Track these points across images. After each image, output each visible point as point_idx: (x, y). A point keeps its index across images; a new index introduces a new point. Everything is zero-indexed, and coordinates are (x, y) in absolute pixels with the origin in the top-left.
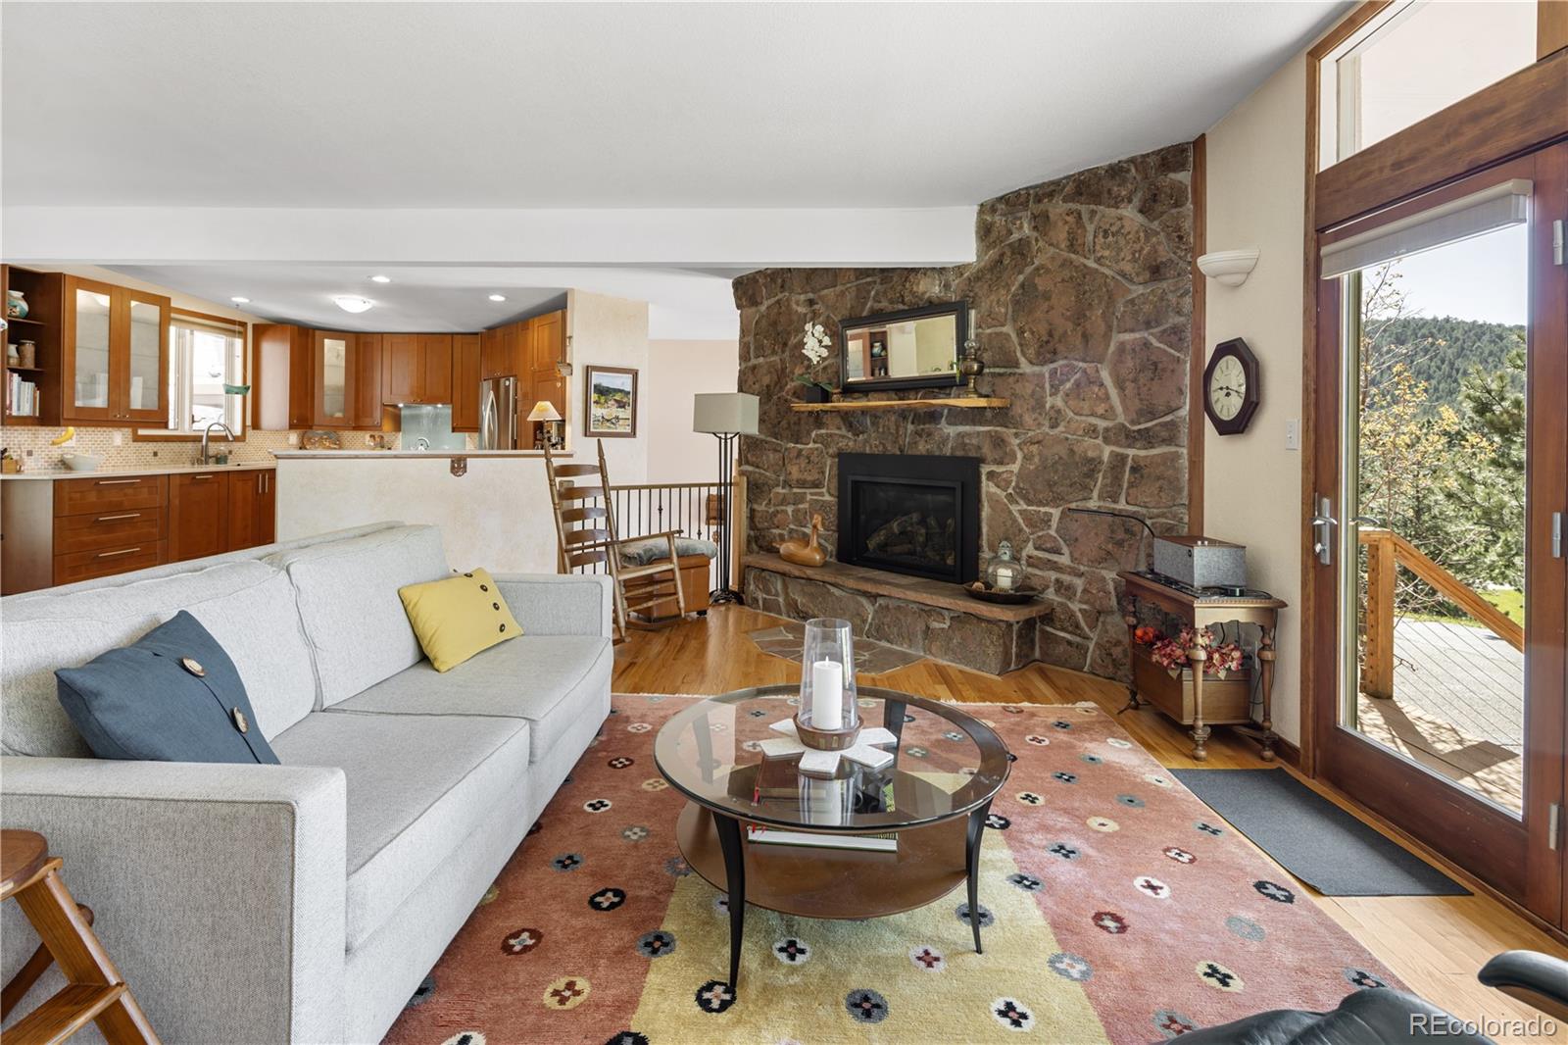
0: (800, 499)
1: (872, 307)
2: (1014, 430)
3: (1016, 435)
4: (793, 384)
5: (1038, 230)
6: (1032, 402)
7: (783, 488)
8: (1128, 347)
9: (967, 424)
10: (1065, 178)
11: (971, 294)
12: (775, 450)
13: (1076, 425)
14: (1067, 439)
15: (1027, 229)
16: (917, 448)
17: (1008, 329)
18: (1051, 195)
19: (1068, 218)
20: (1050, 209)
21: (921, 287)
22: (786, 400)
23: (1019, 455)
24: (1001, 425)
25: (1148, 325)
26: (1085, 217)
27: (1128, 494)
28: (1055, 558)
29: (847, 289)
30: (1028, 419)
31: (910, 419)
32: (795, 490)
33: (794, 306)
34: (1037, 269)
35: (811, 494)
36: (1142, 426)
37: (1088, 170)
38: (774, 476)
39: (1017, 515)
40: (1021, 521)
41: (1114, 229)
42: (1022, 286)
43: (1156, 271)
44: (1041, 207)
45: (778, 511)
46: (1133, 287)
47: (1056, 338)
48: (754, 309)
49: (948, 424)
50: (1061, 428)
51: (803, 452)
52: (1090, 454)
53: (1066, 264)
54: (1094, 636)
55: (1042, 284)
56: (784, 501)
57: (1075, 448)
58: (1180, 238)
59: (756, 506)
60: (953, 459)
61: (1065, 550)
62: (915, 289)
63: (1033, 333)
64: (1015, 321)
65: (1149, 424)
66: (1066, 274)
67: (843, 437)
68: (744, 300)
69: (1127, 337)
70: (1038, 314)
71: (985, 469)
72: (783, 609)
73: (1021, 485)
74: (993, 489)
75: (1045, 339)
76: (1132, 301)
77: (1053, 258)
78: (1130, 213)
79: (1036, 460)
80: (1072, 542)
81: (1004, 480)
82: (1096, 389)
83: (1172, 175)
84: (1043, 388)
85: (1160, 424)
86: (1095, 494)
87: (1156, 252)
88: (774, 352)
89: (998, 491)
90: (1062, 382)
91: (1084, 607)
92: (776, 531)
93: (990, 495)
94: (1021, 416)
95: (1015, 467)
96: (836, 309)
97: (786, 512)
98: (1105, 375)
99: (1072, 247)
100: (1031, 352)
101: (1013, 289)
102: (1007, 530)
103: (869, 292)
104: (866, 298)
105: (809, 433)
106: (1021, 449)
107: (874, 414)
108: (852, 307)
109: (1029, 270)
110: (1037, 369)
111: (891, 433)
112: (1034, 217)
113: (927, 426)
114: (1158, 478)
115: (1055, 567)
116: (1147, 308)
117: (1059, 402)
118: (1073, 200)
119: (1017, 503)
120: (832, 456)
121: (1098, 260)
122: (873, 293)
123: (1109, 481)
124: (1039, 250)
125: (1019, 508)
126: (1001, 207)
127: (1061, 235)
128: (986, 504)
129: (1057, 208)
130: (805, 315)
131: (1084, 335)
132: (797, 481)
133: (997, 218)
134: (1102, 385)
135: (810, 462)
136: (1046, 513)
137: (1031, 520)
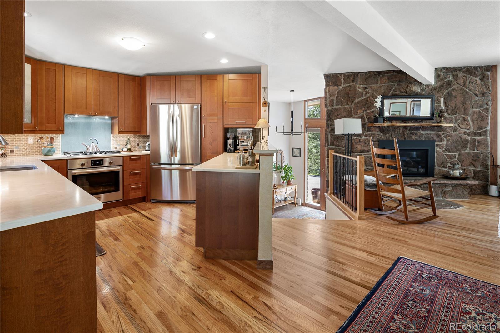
1: (392, 93)
2: (443, 133)
5: (454, 79)
8: (475, 112)
9: (429, 131)
10: (463, 67)
11: (432, 93)
13: (461, 131)
14: (458, 135)
15: (451, 78)
16: (412, 138)
18: (460, 70)
19: (464, 77)
20: (459, 74)
21: (414, 89)
23: (445, 139)
24: (439, 131)
25: (480, 107)
26: (468, 78)
27: (477, 148)
29: (382, 86)
30: (448, 129)
31: (408, 129)
32: (356, 154)
33: (358, 89)
34: (453, 89)
35: (364, 155)
36: (478, 132)
37: (470, 66)
39: (445, 156)
40: (446, 158)
41: (474, 82)
42: (448, 93)
43: (483, 94)
44: (456, 73)
46: (477, 97)
47: (457, 108)
48: (336, 87)
49: (422, 131)
50: (457, 132)
51: (361, 140)
53: (461, 89)
55: (454, 93)
57: (462, 137)
58: (488, 87)
60: (425, 141)
61: (460, 164)
62: (412, 89)
63: (451, 106)
64: (445, 102)
65: (480, 131)
66: (461, 92)
67: (379, 135)
68: (331, 83)
69: (475, 110)
70: (453, 101)
71: (436, 143)
73: (447, 148)
74: (438, 149)
75: (454, 108)
76: (476, 101)
77: (458, 87)
78: (478, 79)
79: (451, 140)
80: (462, 161)
81: (442, 146)
82: (466, 122)
84: (453, 121)
85: (483, 131)
86: (468, 149)
87: (483, 90)
88: (347, 104)
89: (440, 150)
90: (458, 120)
93: (438, 151)
94: (446, 129)
95: (445, 143)
96: (377, 92)
98: (469, 119)
99: (464, 85)
100: (449, 111)
101: (445, 94)
102: (443, 160)
103: (392, 88)
104: (391, 90)
107: (394, 128)
108: (384, 92)
109: (450, 89)
110: (450, 116)
111: (401, 134)
112: (453, 75)
113: (415, 131)
114: (484, 144)
116: (480, 103)
117: (456, 125)
118: (465, 73)
119: (446, 152)
121: (470, 90)
123: (472, 145)
124: (454, 84)
125: (445, 154)
126: (444, 70)
127: (461, 81)
128: (436, 153)
129: (461, 74)
130: (362, 92)
131: (464, 108)
132: (360, 150)
133: (441, 73)
134: (468, 121)
135: (365, 144)
136: (455, 155)
137: (450, 157)
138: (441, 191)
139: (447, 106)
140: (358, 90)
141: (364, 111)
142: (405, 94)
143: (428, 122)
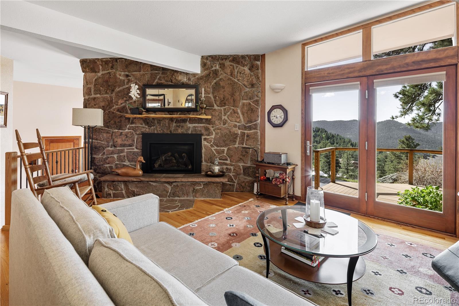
0: (122, 151)
1: (157, 82)
2: (212, 126)
3: (213, 127)
4: (118, 106)
5: (221, 68)
6: (218, 118)
7: (111, 147)
8: (245, 104)
9: (196, 124)
10: (230, 55)
11: (198, 83)
12: (107, 133)
13: (231, 124)
14: (228, 128)
15: (218, 67)
16: (178, 131)
17: (211, 95)
18: (226, 59)
19: (231, 67)
20: (225, 63)
21: (179, 78)
22: (113, 113)
23: (214, 133)
24: (208, 124)
25: (250, 99)
26: (235, 67)
27: (246, 143)
28: (225, 162)
29: (146, 74)
30: (217, 122)
31: (175, 121)
32: (118, 148)
33: (118, 76)
34: (221, 79)
35: (127, 149)
36: (249, 125)
37: (237, 55)
38: (106, 143)
39: (213, 150)
40: (215, 152)
41: (242, 72)
42: (216, 83)
43: (253, 85)
44: (222, 62)
45: (108, 157)
46: (247, 89)
47: (225, 100)
48: (93, 74)
49: (189, 123)
50: (227, 125)
51: (123, 133)
52: (236, 132)
53: (229, 79)
54: (236, 181)
55: (222, 84)
56: (113, 153)
57: (231, 131)
58: (258, 78)
59: (95, 156)
60: (192, 134)
61: (229, 159)
62: (177, 78)
63: (219, 97)
64: (213, 93)
65: (250, 124)
66: (229, 82)
67: (143, 127)
68: (87, 69)
69: (245, 101)
70: (221, 92)
71: (203, 137)
72: (125, 195)
73: (215, 142)
74: (206, 143)
75: (222, 99)
76: (246, 92)
77: (225, 77)
78: (246, 69)
79: (219, 134)
80: (231, 157)
81: (210, 140)
82: (237, 115)
83: (256, 62)
84: (222, 113)
85: (253, 124)
86: (237, 143)
87: (253, 80)
88: (106, 93)
89: (208, 144)
90: (227, 112)
91: (234, 174)
92: (108, 165)
93: (205, 146)
94: (215, 121)
95: (213, 136)
96: (141, 80)
97: (114, 157)
98: (239, 111)
99: (232, 75)
100: (218, 103)
101: (212, 84)
102: (211, 155)
103: (156, 76)
104: (155, 79)
105: (126, 126)
106: (214, 131)
107: (159, 120)
108: (148, 81)
109: (217, 79)
110: (219, 108)
111: (167, 126)
112: (220, 64)
113: (181, 124)
114: (253, 138)
115: (226, 164)
116: (250, 94)
117: (226, 118)
118: (232, 62)
119: (214, 147)
120: (138, 134)
121: (238, 80)
122: (158, 77)
123: (241, 139)
124: (221, 74)
125: (214, 148)
126: (210, 59)
127: (228, 71)
128: (203, 148)
129: (227, 63)
130: (124, 80)
131: (234, 100)
132: (121, 144)
133: (208, 62)
134: (238, 114)
135: (127, 137)
136: (223, 149)
137: (218, 152)
138: (193, 190)
139: (215, 97)
140: (119, 78)
141: (125, 101)
142: (170, 83)
143: (195, 114)
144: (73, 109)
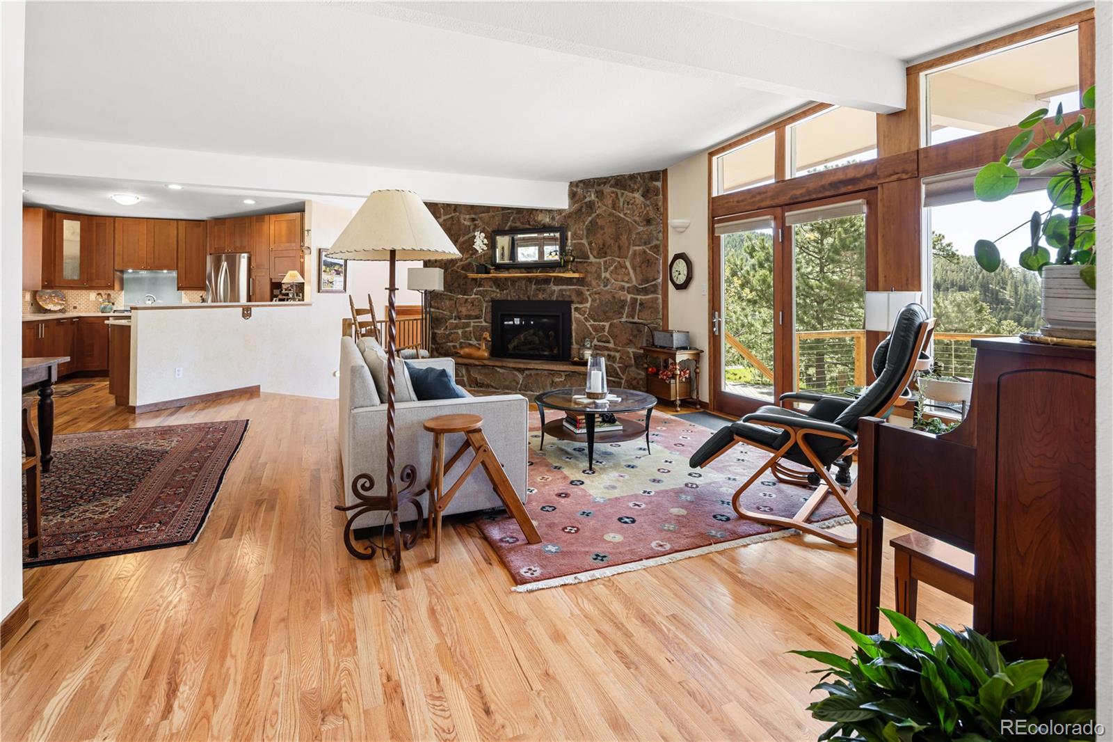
0: (468, 325)
1: (510, 225)
2: (587, 288)
3: (588, 290)
4: (462, 263)
5: (598, 198)
6: (596, 275)
7: (455, 320)
8: (638, 253)
9: (564, 285)
10: (610, 177)
11: (566, 224)
12: (451, 299)
13: (616, 285)
14: (612, 292)
15: (593, 197)
16: (538, 297)
17: (584, 241)
18: (605, 183)
19: (612, 195)
20: (604, 189)
21: (539, 218)
22: (457, 272)
23: (590, 299)
24: (580, 286)
25: (645, 244)
26: (619, 195)
27: (638, 315)
28: (607, 345)
30: (594, 283)
31: (534, 283)
32: (463, 321)
33: (462, 221)
34: (598, 215)
35: (474, 322)
36: (643, 286)
37: (620, 175)
38: (449, 314)
39: (589, 326)
40: (591, 329)
41: (631, 202)
42: (591, 222)
43: (648, 221)
44: (599, 188)
45: (452, 333)
46: (639, 227)
47: (607, 246)
49: (554, 285)
50: (609, 287)
51: (469, 300)
52: (622, 298)
53: (611, 214)
54: (624, 377)
55: (600, 222)
56: (456, 327)
57: (615, 295)
58: (658, 209)
59: (436, 331)
60: (557, 302)
61: (612, 341)
62: (536, 219)
63: (596, 244)
64: (587, 238)
65: (646, 285)
66: (611, 219)
67: (493, 291)
69: (637, 248)
70: (598, 236)
71: (573, 306)
72: (467, 383)
73: (591, 313)
74: (577, 315)
75: (601, 247)
76: (639, 233)
77: (605, 211)
78: (638, 195)
79: (598, 301)
80: (615, 337)
81: (583, 311)
82: (624, 270)
83: (654, 183)
84: (601, 269)
85: (650, 285)
86: (625, 316)
87: (648, 213)
89: (580, 316)
90: (610, 267)
91: (620, 365)
92: (451, 344)
93: (576, 319)
94: (590, 281)
95: (588, 305)
96: (490, 224)
97: (458, 333)
98: (628, 264)
99: (614, 207)
100: (595, 253)
101: (586, 223)
102: (585, 334)
103: (510, 217)
104: (508, 221)
105: (472, 290)
106: (591, 297)
107: (512, 281)
108: (499, 224)
109: (594, 215)
110: (598, 260)
111: (523, 290)
112: (597, 192)
113: (543, 286)
114: (650, 308)
115: (608, 349)
116: (645, 236)
117: (608, 275)
118: (613, 187)
119: (589, 321)
120: (487, 302)
121: (625, 214)
122: (512, 218)
123: (630, 309)
124: (599, 207)
125: (590, 323)
126: (581, 185)
127: (609, 202)
128: (574, 323)
129: (607, 190)
130: (469, 226)
131: (619, 246)
132: (466, 316)
133: (579, 190)
134: (626, 268)
135: (473, 305)
136: (603, 325)
137: (596, 329)
138: (551, 382)
139: (590, 244)
140: (464, 224)
141: (472, 254)
142: (528, 226)
143: (562, 271)
144: (409, 269)
